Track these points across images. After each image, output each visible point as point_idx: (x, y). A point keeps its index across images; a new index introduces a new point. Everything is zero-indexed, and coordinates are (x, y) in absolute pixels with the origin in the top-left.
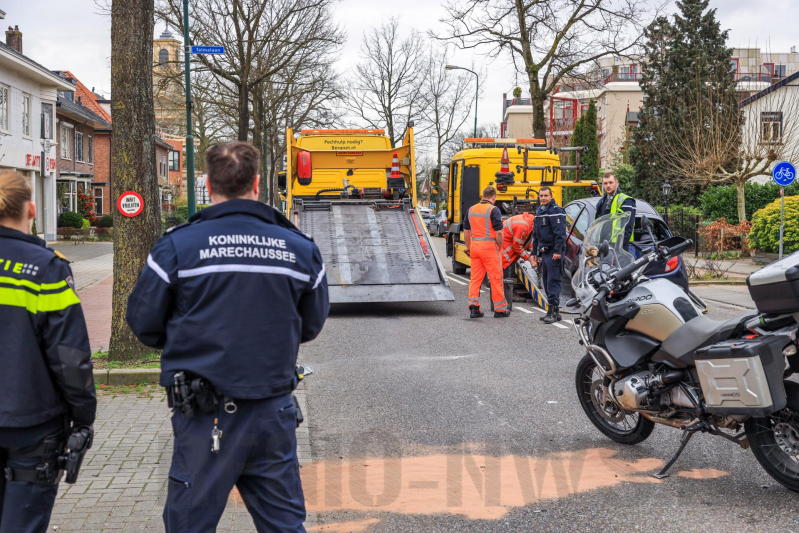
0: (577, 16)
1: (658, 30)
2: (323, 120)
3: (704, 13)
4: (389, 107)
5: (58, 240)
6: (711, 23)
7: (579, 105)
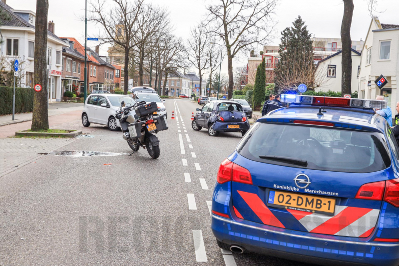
0: (246, 27)
1: (287, 32)
2: (179, 60)
3: (303, 27)
4: (199, 56)
5: (61, 101)
6: (305, 31)
7: (274, 58)
